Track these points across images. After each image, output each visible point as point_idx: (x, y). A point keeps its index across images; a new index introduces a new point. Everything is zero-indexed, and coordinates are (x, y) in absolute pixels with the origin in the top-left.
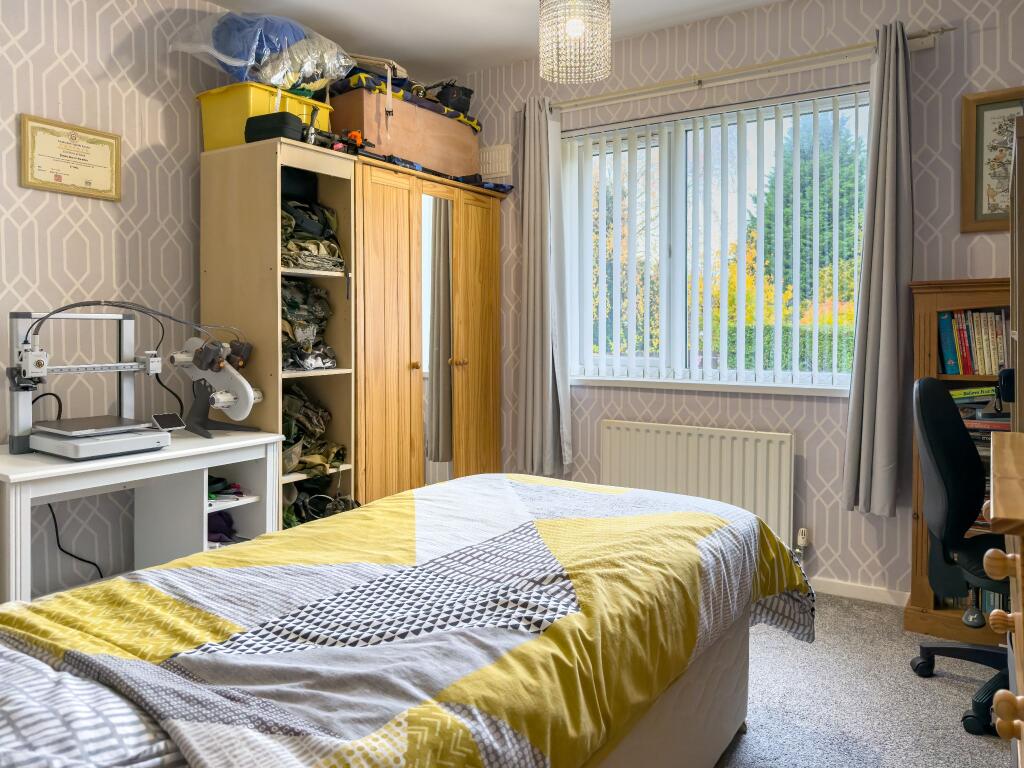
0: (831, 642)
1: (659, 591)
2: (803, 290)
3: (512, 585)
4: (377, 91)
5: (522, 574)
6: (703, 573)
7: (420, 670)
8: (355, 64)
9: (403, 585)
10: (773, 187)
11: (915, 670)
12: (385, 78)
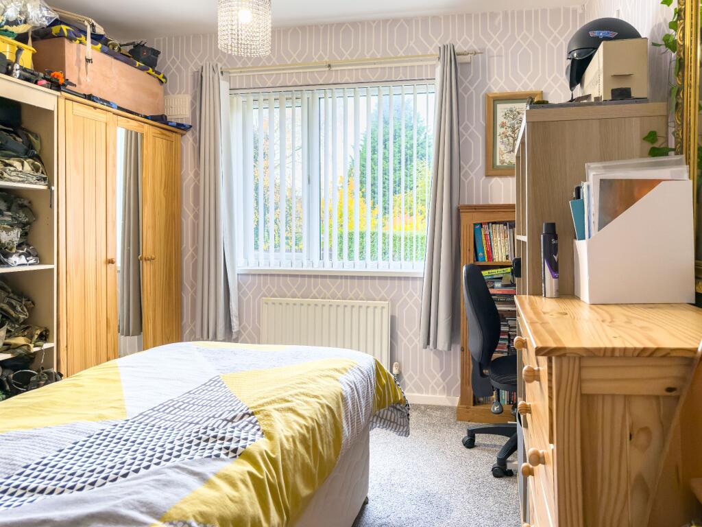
0: (416, 435)
1: (317, 415)
2: (385, 208)
3: (211, 425)
4: (78, 42)
5: (216, 416)
6: (344, 399)
7: (145, 500)
8: (57, 17)
9: (118, 436)
10: (365, 141)
11: (464, 445)
12: (85, 33)
